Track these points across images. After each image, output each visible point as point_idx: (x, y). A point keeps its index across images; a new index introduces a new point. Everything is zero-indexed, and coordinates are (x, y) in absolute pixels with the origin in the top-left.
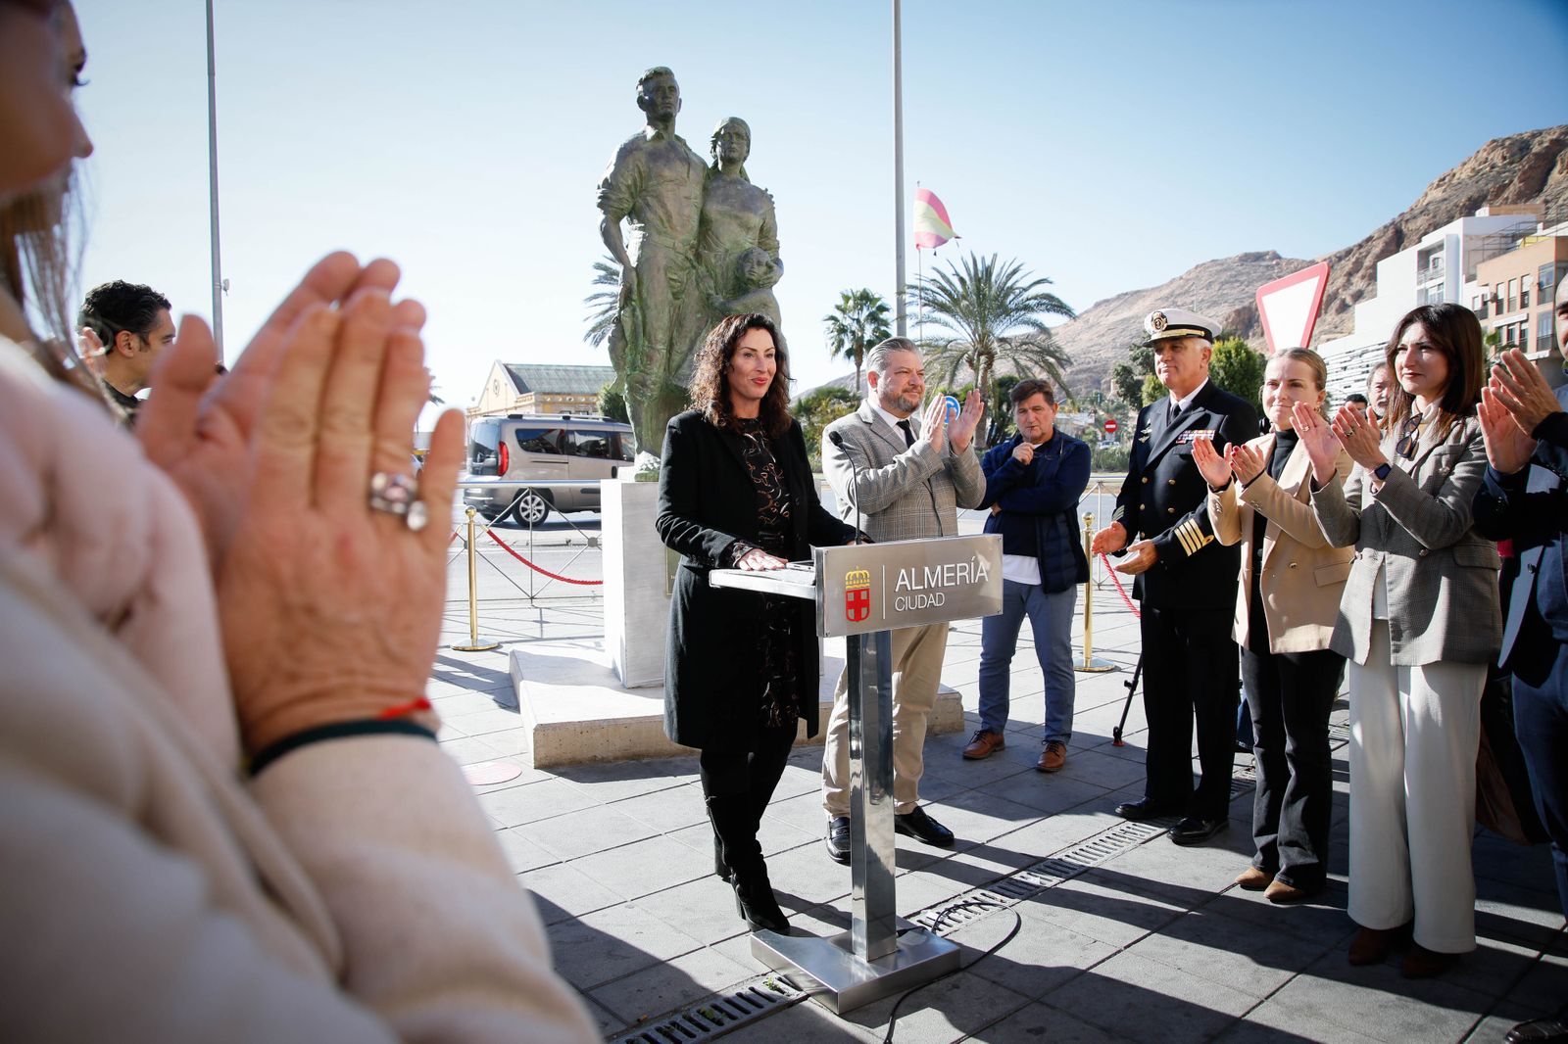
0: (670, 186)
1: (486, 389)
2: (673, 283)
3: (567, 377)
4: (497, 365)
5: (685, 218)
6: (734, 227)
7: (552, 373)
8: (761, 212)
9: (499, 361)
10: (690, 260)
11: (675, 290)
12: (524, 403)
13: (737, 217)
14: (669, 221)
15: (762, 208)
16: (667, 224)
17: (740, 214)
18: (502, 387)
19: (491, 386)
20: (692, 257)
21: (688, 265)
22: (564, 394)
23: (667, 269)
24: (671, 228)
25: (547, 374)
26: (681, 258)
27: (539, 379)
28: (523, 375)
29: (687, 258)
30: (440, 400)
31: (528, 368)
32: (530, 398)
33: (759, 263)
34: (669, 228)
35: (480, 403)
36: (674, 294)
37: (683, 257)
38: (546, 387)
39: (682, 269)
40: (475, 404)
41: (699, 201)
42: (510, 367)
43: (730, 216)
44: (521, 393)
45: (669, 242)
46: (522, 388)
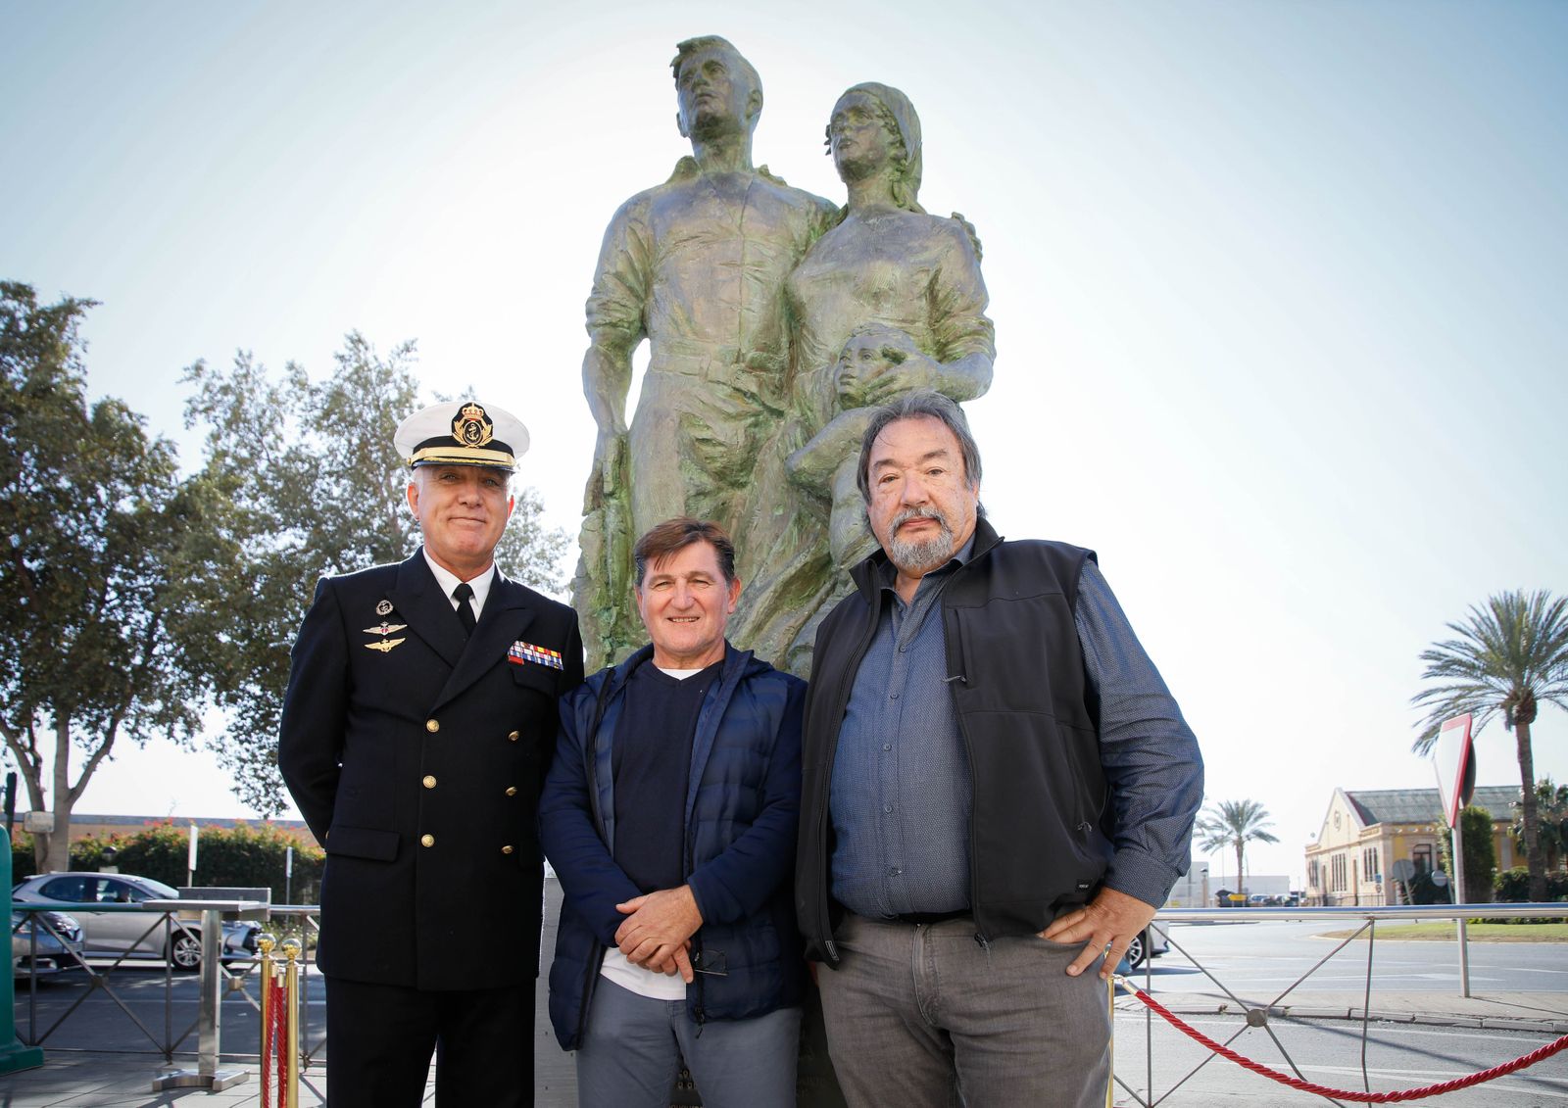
0: (690, 248)
1: (1326, 823)
2: (707, 449)
3: (1428, 804)
4: (1338, 794)
5: (723, 305)
6: (847, 302)
7: (1408, 799)
8: (925, 256)
9: (1340, 789)
10: (753, 396)
11: (718, 464)
12: (1369, 837)
13: (846, 278)
14: (689, 320)
15: (926, 249)
16: (685, 328)
17: (853, 271)
18: (1344, 819)
19: (1331, 820)
20: (754, 389)
21: (755, 406)
22: (1422, 823)
23: (687, 419)
24: (695, 333)
25: (1402, 800)
26: (723, 392)
27: (1391, 808)
28: (1369, 803)
29: (737, 390)
30: (1273, 839)
31: (1377, 795)
32: (1378, 830)
33: (865, 355)
34: (690, 336)
35: (1319, 840)
36: (720, 475)
37: (729, 390)
38: (1400, 817)
39: (729, 417)
40: (1314, 841)
41: (774, 271)
42: (1353, 795)
43: (834, 280)
44: (1367, 824)
45: (692, 363)
46: (1367, 817)
